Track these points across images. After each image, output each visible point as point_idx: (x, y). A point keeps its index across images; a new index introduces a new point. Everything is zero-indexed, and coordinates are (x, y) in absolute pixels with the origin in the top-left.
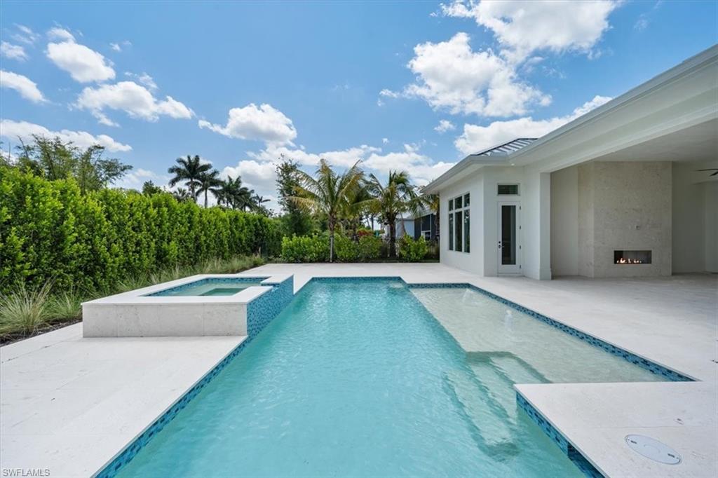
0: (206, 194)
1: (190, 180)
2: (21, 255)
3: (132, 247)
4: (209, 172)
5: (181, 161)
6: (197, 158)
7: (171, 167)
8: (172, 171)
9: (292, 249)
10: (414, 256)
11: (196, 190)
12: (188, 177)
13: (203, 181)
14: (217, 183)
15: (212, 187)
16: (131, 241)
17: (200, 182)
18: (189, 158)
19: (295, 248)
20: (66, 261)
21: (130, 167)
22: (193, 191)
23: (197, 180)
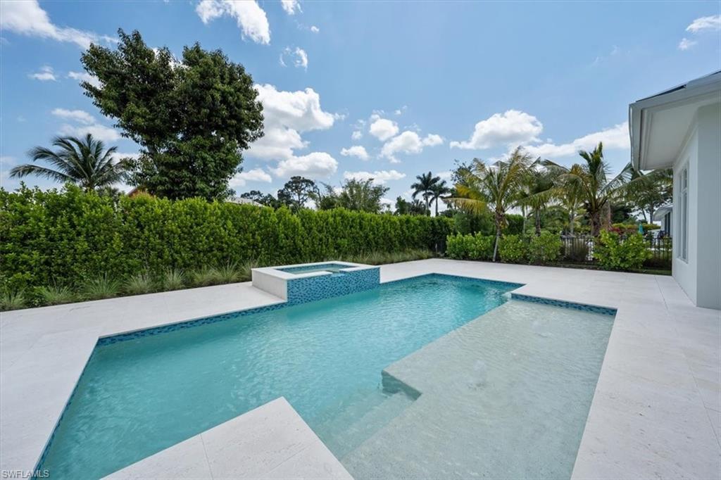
0: (437, 202)
1: (424, 192)
2: (260, 244)
3: (317, 242)
4: (438, 183)
5: (419, 178)
6: (430, 174)
7: (412, 184)
8: (413, 187)
9: (455, 246)
10: (616, 261)
11: (429, 199)
12: (423, 189)
13: (434, 191)
14: (445, 190)
15: (441, 195)
16: (316, 239)
17: (432, 192)
18: (424, 175)
19: (457, 246)
20: (282, 248)
21: (389, 189)
22: (427, 200)
23: (430, 191)
